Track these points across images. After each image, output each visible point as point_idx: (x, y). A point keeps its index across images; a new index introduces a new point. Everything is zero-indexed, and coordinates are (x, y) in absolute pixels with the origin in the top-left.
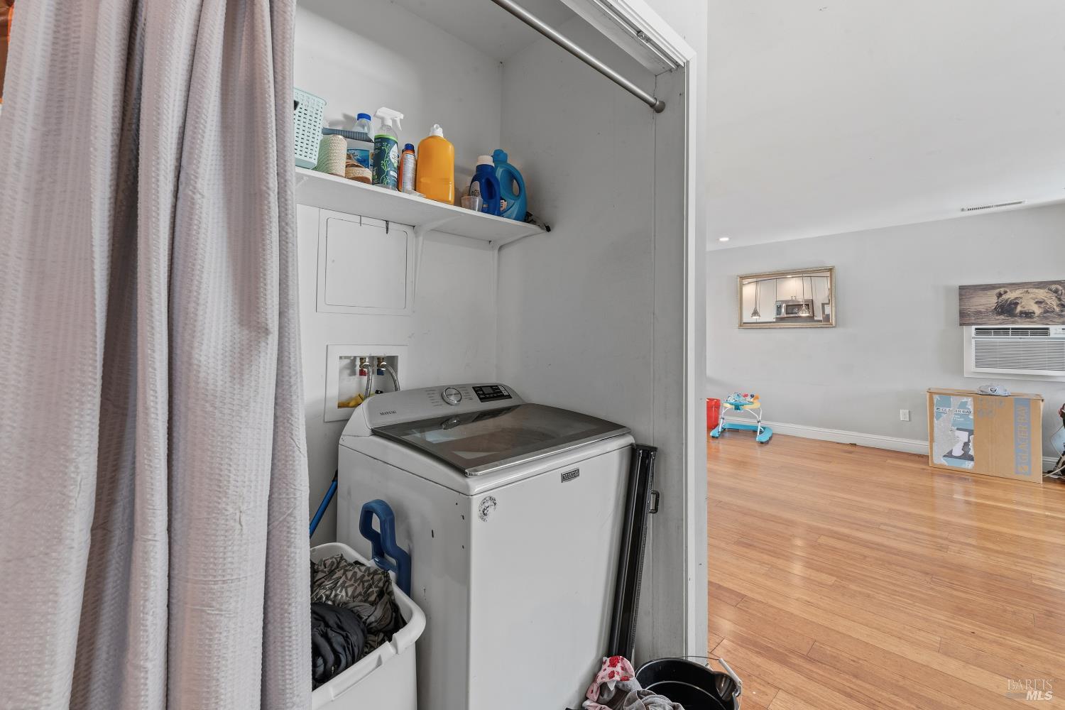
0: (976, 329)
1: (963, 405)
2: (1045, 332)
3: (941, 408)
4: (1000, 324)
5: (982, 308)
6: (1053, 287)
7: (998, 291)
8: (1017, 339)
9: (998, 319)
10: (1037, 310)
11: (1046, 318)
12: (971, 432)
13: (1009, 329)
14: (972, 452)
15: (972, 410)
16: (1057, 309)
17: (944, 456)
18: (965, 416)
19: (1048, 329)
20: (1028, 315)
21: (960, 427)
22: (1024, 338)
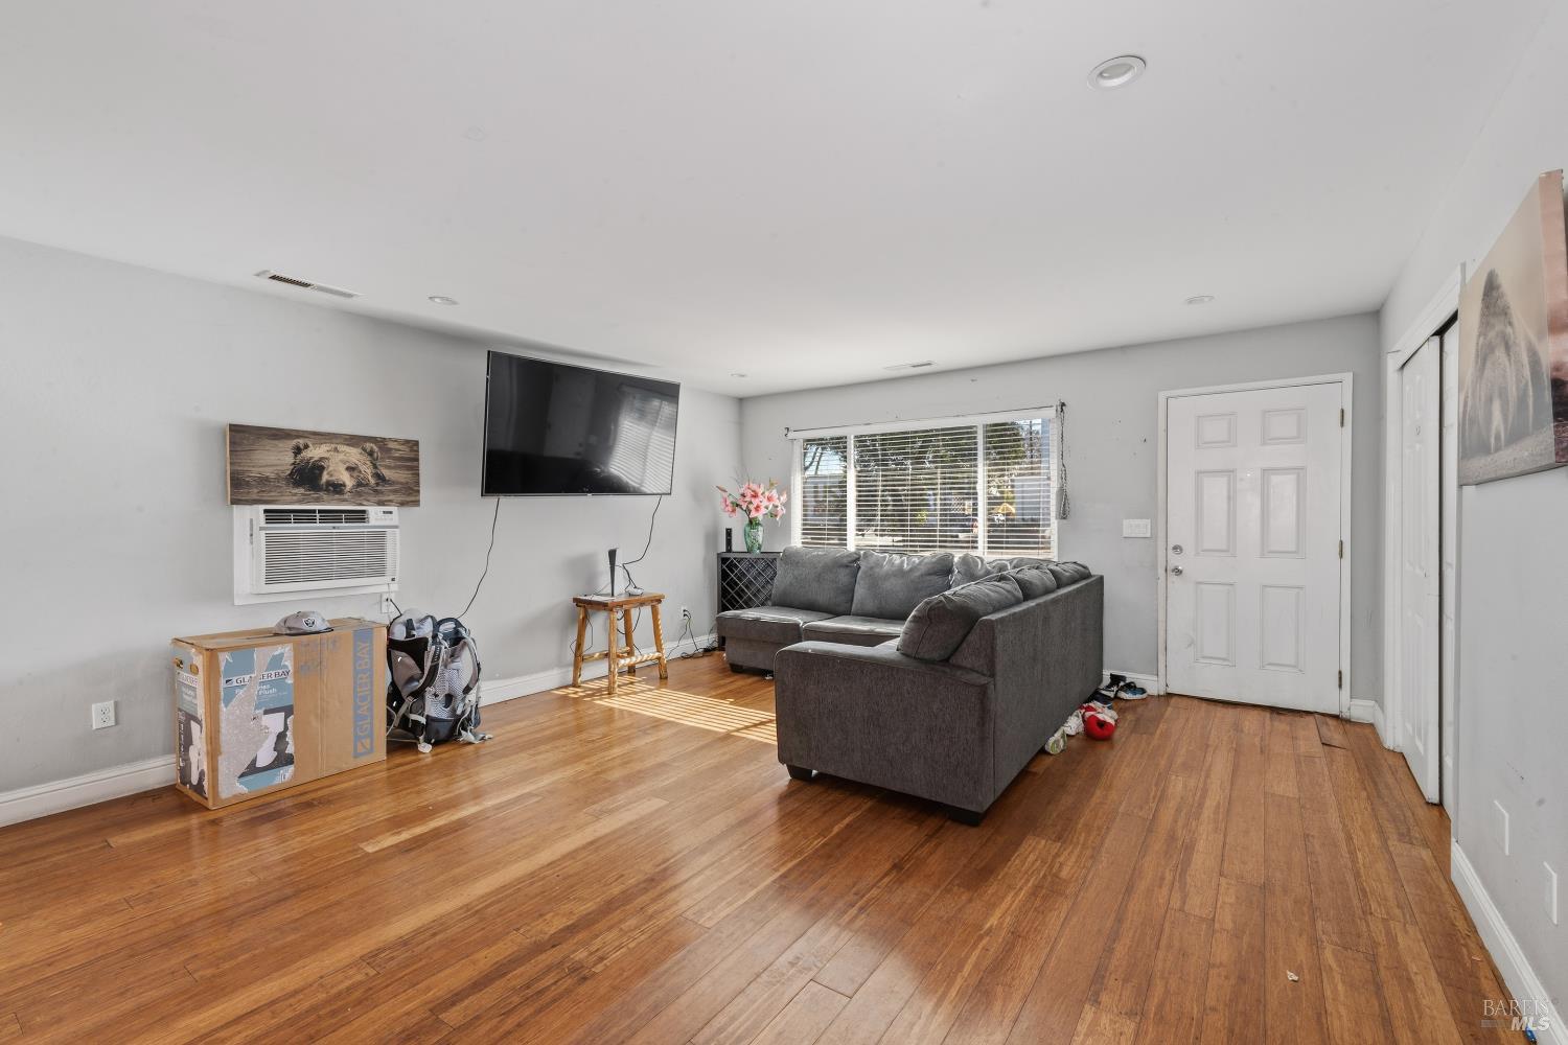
0: (266, 511)
1: (276, 662)
2: (359, 516)
3: (234, 679)
4: (300, 502)
5: (268, 472)
6: (369, 446)
7: (294, 442)
8: (327, 528)
9: (295, 495)
10: (348, 480)
11: (359, 494)
12: (288, 711)
13: (314, 511)
14: (290, 749)
15: (291, 668)
16: (372, 481)
17: (242, 776)
18: (278, 683)
19: (364, 512)
20: (336, 488)
21: (272, 706)
22: (338, 528)
